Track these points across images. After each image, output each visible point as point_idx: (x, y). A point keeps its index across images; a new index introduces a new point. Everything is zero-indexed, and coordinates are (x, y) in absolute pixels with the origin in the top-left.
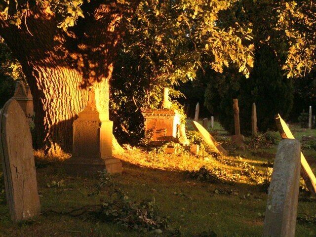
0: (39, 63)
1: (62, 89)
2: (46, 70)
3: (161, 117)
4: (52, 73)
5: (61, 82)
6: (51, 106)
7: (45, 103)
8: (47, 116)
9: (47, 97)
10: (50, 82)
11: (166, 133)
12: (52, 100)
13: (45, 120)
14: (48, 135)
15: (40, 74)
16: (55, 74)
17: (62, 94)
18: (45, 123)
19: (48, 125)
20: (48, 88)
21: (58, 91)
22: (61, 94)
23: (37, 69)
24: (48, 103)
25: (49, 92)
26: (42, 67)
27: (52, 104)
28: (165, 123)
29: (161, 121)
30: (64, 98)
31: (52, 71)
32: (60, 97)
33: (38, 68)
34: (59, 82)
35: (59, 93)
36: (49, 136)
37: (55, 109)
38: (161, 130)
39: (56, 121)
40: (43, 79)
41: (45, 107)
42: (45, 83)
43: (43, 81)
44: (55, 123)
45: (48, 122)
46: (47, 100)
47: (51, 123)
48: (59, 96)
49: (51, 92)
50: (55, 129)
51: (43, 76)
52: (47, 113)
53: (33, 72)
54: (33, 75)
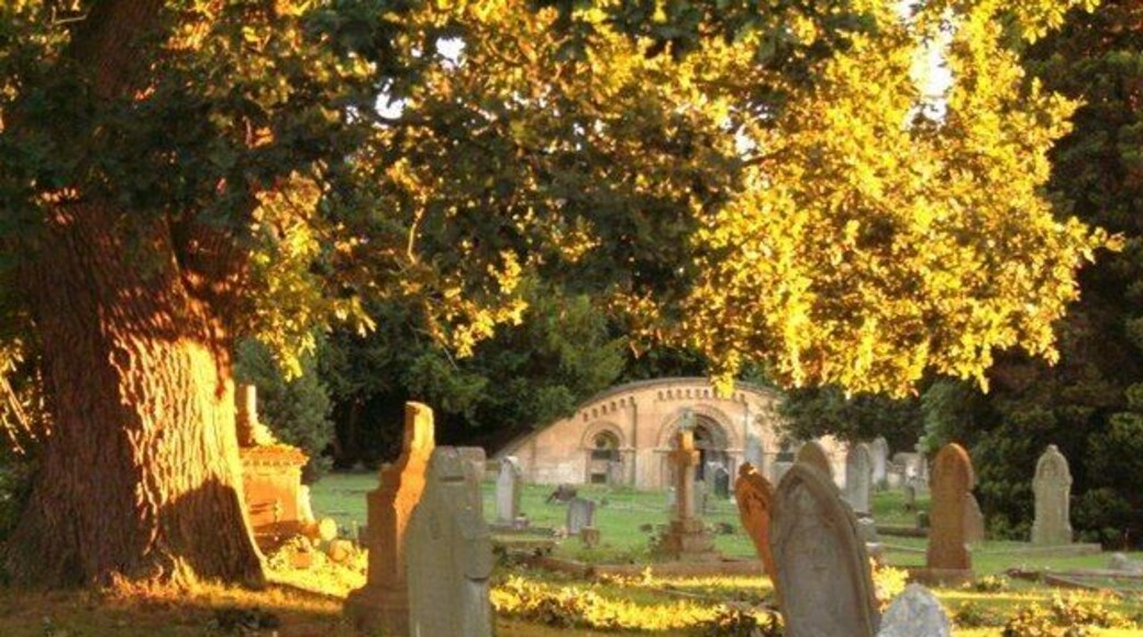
0: (136, 328)
1: (185, 403)
2: (150, 349)
3: (262, 469)
4: (164, 357)
5: (183, 383)
6: (155, 450)
7: (138, 443)
8: (144, 481)
9: (147, 424)
10: (157, 383)
11: (280, 513)
12: (160, 434)
13: (139, 491)
14: (154, 534)
15: (133, 358)
16: (172, 360)
17: (185, 418)
18: (141, 500)
19: (150, 507)
20: (152, 401)
21: (175, 409)
22: (180, 418)
23: (124, 346)
24: (146, 444)
25: (152, 411)
26: (140, 339)
27: (161, 447)
28: (275, 484)
29: (265, 479)
30: (187, 425)
31: (164, 352)
32: (179, 425)
33: (129, 342)
34: (179, 384)
35: (176, 415)
36: (157, 536)
37: (166, 460)
38: (265, 504)
39: (170, 492)
40: (138, 373)
41: (139, 456)
42: (143, 384)
43: (138, 380)
44: (169, 501)
45: (151, 496)
46: (146, 433)
47: (158, 497)
48: (176, 422)
49: (159, 411)
50: (170, 516)
51: (140, 366)
52: (145, 472)
53: (112, 355)
54: (112, 362)
